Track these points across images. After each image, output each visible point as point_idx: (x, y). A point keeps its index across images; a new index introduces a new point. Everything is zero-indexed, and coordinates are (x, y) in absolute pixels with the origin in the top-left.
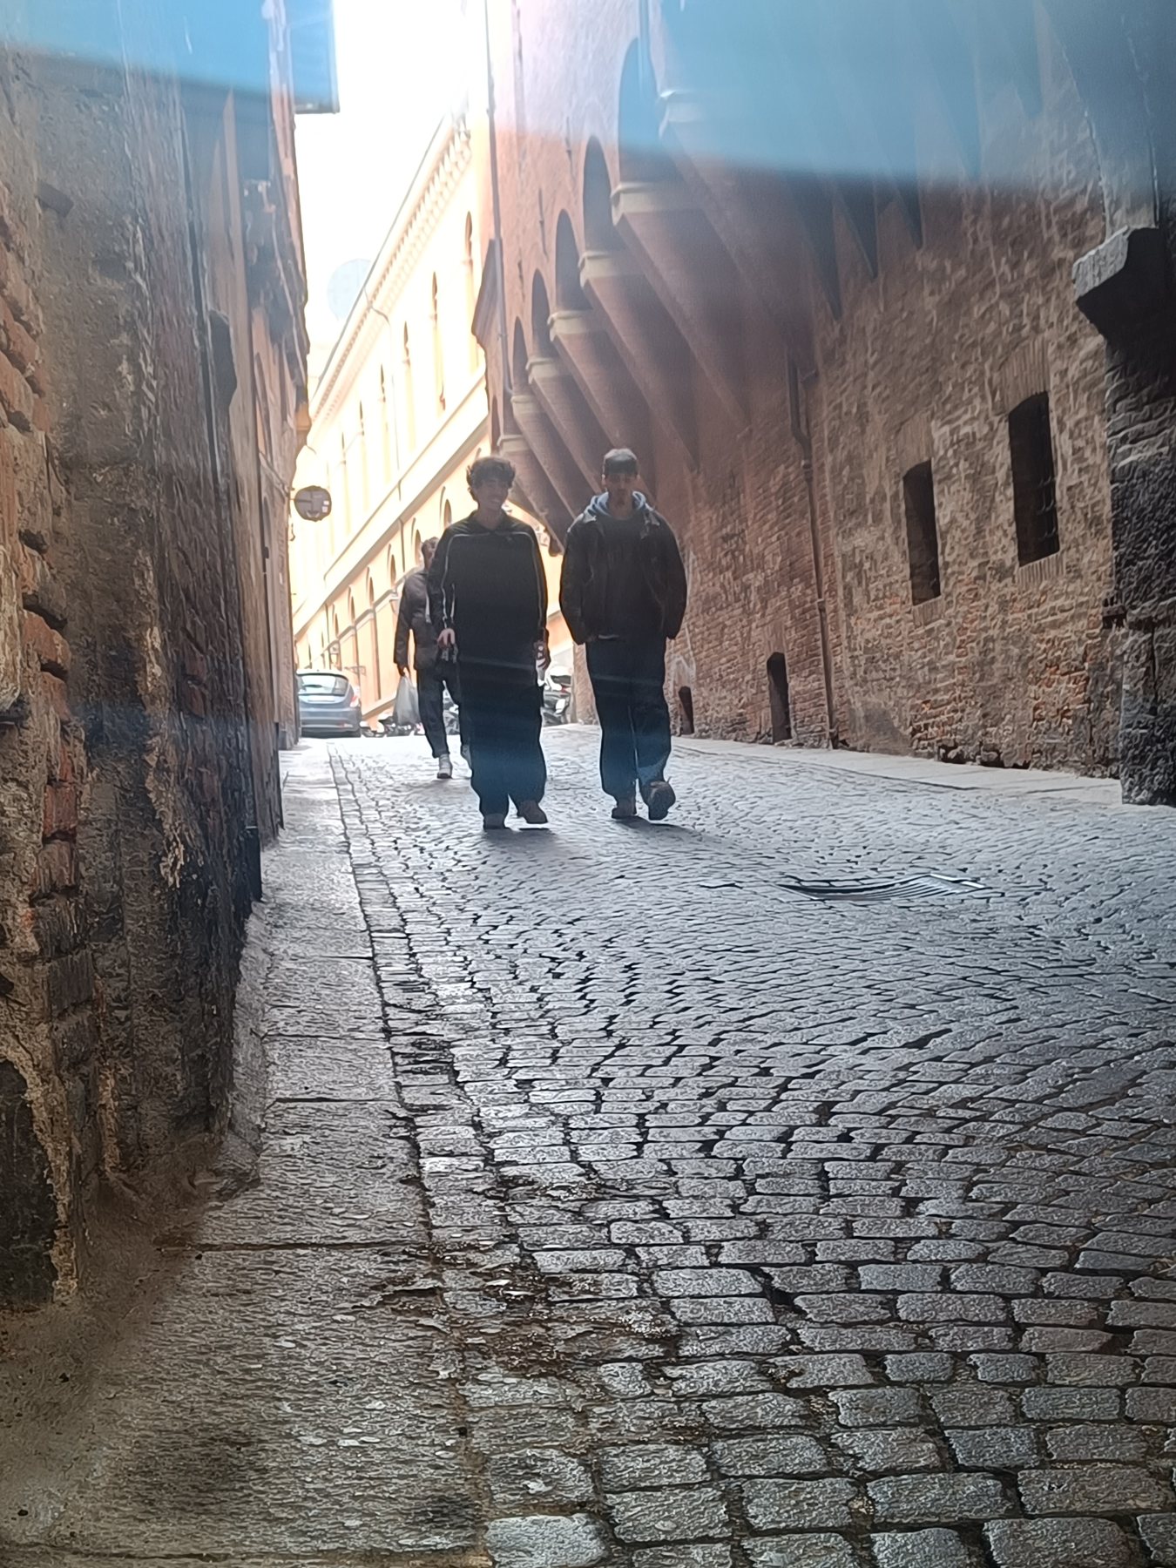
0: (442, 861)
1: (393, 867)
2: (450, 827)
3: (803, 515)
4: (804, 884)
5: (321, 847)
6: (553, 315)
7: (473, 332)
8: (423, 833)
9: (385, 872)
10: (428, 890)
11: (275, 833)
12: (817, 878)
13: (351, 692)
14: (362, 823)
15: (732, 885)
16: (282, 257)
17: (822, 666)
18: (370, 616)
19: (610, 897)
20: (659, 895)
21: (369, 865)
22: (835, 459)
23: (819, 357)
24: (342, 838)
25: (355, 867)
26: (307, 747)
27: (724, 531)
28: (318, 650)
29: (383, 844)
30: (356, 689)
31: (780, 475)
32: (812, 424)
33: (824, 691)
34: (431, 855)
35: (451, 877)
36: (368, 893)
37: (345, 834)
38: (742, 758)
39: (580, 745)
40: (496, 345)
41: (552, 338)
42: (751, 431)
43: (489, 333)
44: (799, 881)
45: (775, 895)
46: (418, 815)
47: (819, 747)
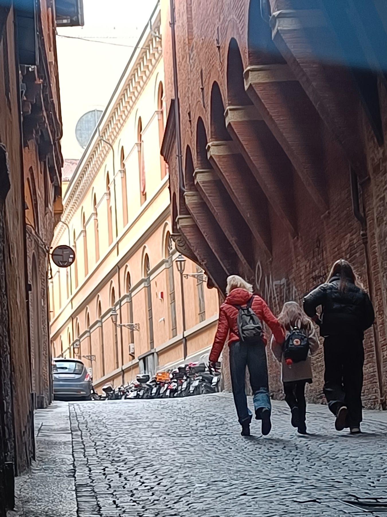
0: (132, 483)
1: (101, 487)
2: (139, 460)
3: (362, 264)
4: (360, 500)
5: (57, 473)
6: (209, 144)
7: (162, 153)
8: (122, 464)
9: (96, 490)
10: (121, 502)
11: (29, 464)
12: (369, 496)
13: (86, 372)
14: (85, 457)
15: (314, 501)
16: (46, 110)
17: (375, 358)
18: (99, 324)
19: (236, 508)
20: (267, 506)
21: (87, 485)
22: (381, 230)
23: (370, 168)
24: (72, 467)
25: (77, 486)
26: (56, 407)
27: (314, 274)
28: (66, 346)
29: (97, 471)
30: (89, 370)
31: (348, 239)
32: (367, 210)
33: (376, 373)
34: (126, 479)
35: (137, 494)
36: (83, 504)
37: (74, 464)
38: (324, 416)
39: (225, 406)
40: (175, 161)
41: (209, 157)
42: (329, 213)
43: (171, 155)
44: (357, 498)
45: (341, 507)
46: (120, 452)
47: (374, 409)
